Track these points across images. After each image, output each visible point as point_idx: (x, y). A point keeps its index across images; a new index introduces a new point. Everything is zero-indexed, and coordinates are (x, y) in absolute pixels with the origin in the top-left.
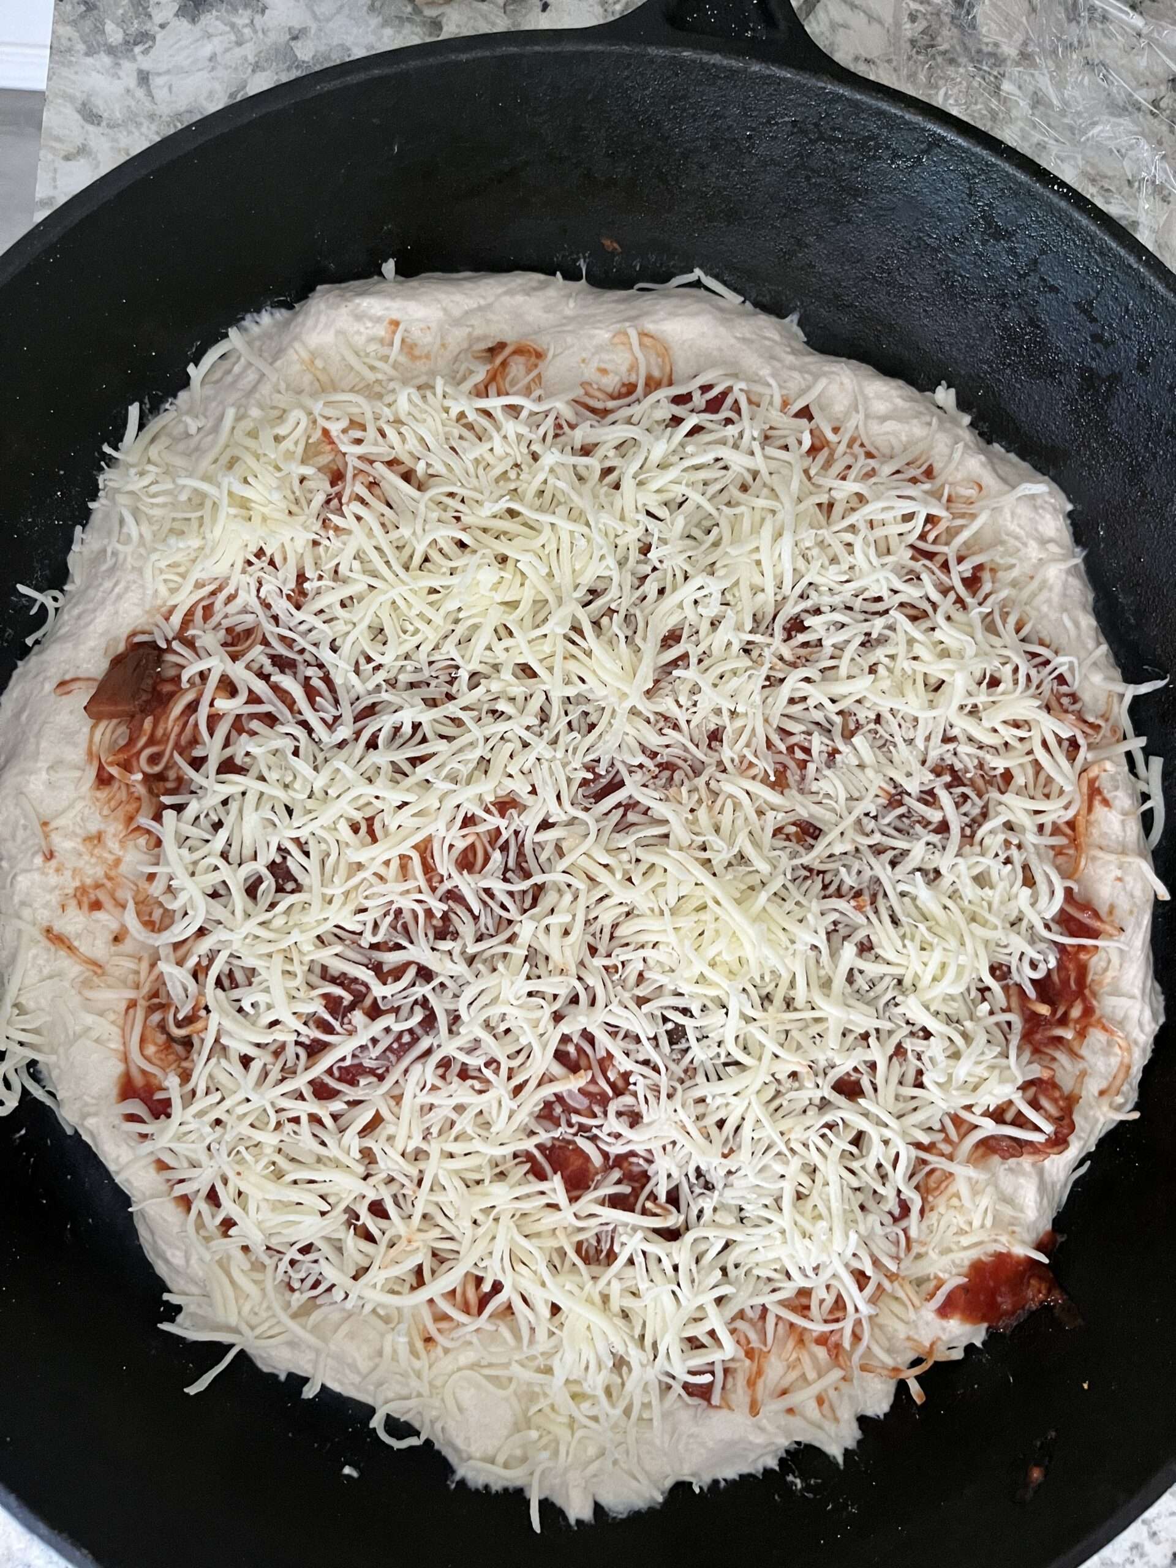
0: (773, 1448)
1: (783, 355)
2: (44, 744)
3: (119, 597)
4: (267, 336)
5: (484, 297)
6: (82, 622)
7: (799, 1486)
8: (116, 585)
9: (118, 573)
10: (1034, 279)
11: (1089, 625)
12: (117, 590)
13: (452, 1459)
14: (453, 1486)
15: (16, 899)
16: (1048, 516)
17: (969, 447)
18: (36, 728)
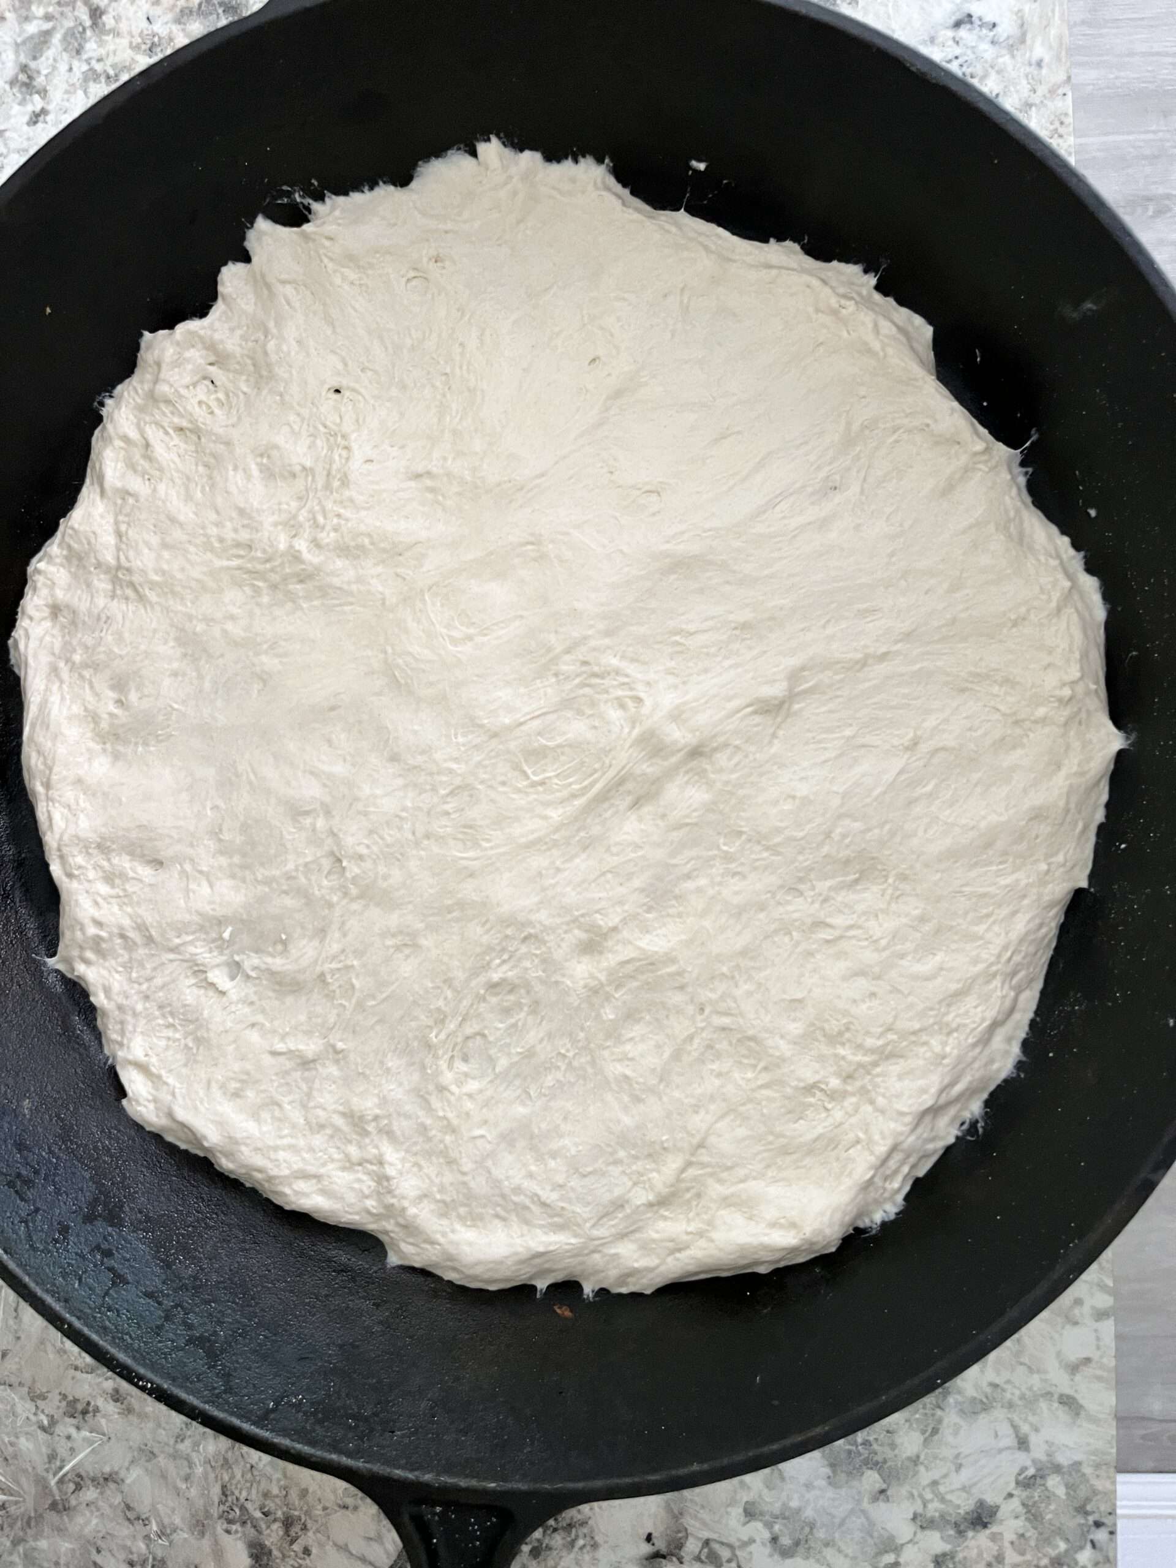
1: (397, 1229)
3: (1004, 949)
6: (1036, 920)
14: (608, 157)
17: (220, 1152)
18: (1069, 819)
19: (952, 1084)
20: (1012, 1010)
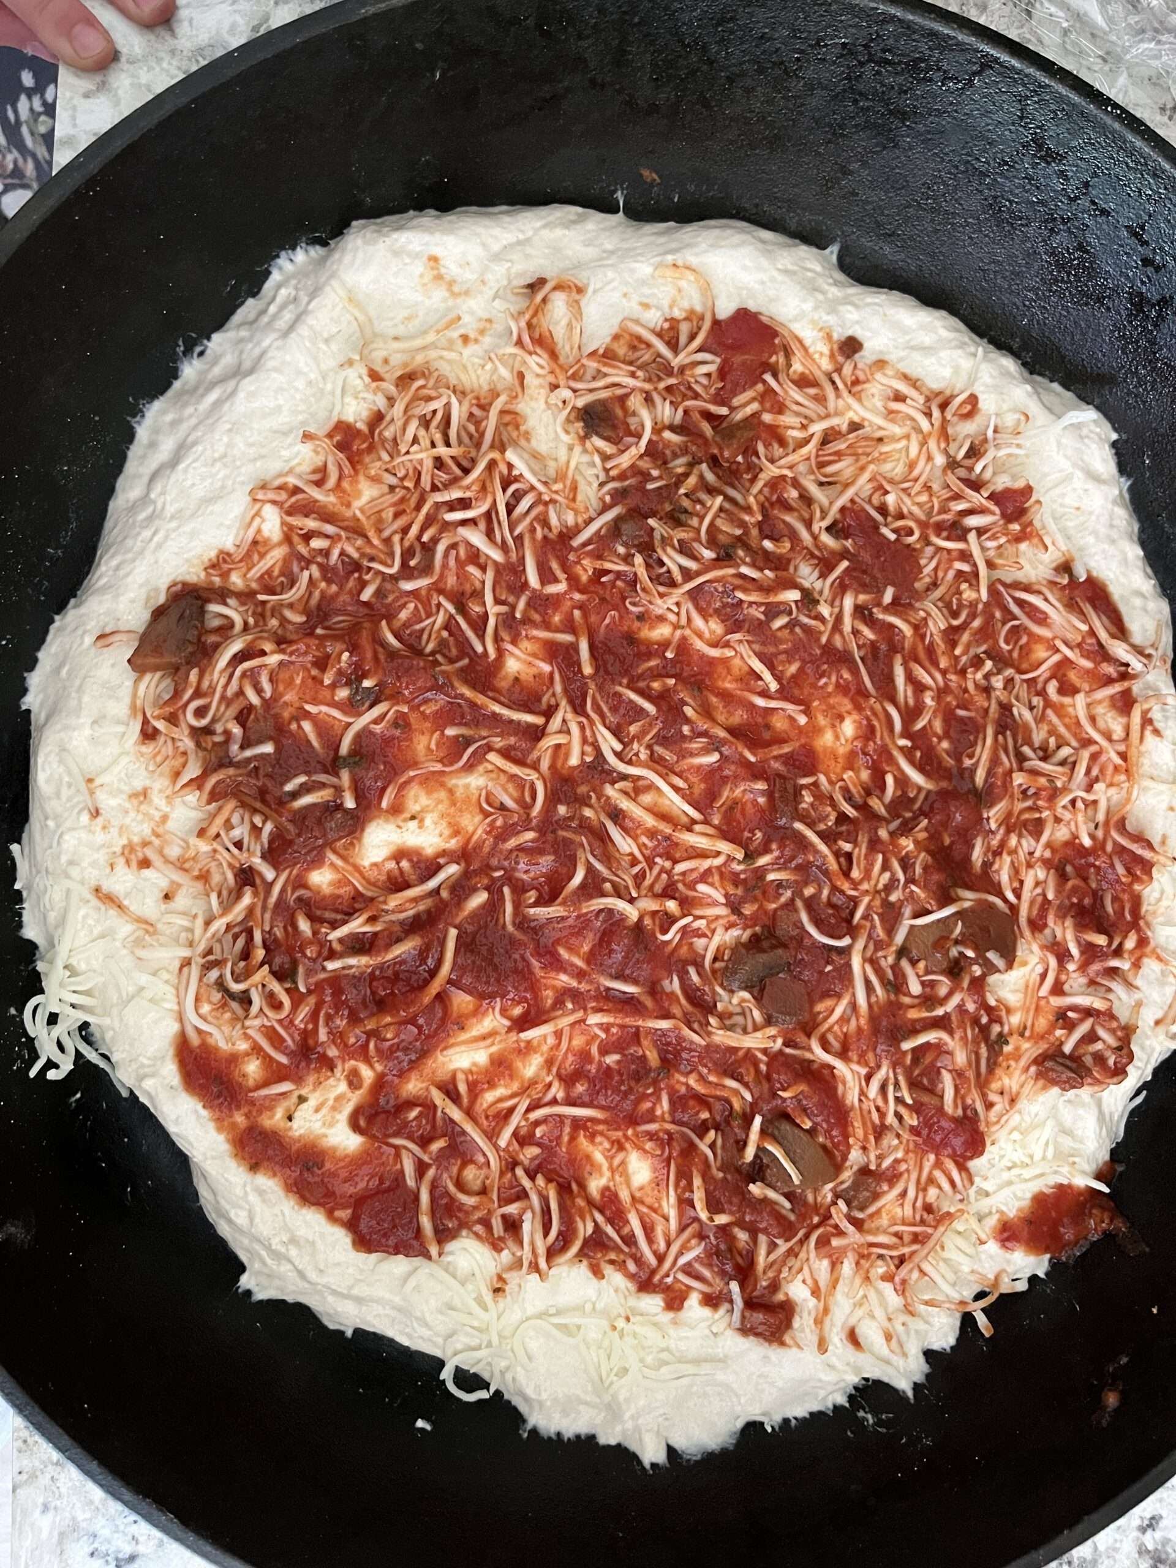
0: (842, 1385)
1: (826, 287)
2: (86, 699)
3: (159, 546)
4: (302, 274)
5: (522, 231)
6: (121, 573)
7: (871, 1421)
8: (155, 534)
9: (157, 522)
10: (1084, 202)
11: (1137, 557)
12: (156, 539)
13: (523, 1408)
14: (525, 1435)
15: (64, 859)
16: (1094, 446)
17: (1014, 378)
18: (77, 683)
20: (154, 477)
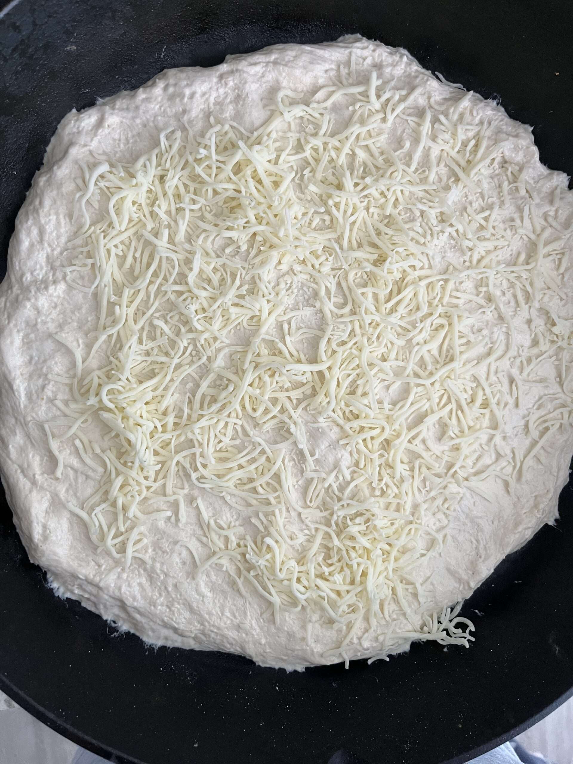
8: (212, 631)
12: (215, 630)
19: (139, 613)
20: (182, 635)
